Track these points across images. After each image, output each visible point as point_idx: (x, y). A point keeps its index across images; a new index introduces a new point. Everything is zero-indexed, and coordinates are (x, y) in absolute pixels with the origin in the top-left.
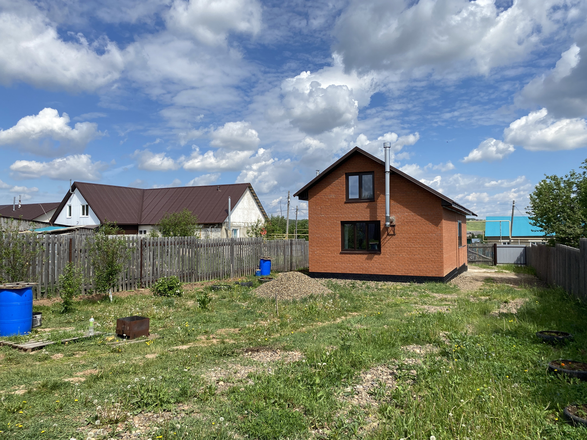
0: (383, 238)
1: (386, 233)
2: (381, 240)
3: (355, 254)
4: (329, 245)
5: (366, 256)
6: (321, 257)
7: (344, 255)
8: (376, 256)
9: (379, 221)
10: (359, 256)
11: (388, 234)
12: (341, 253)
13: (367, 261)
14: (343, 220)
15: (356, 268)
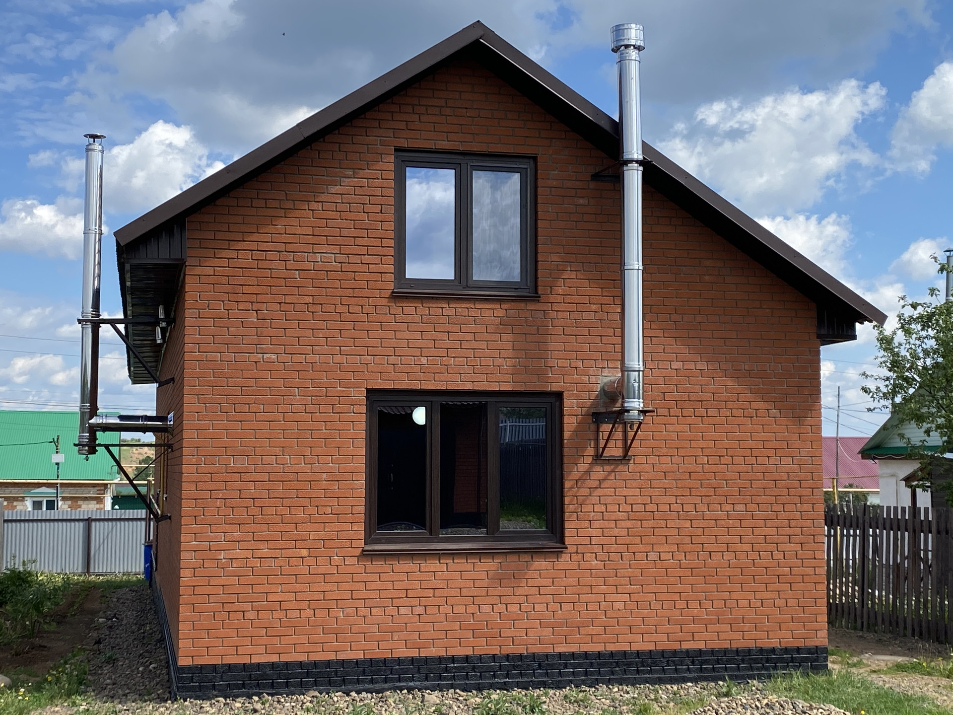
0: (575, 475)
1: (590, 451)
2: (567, 484)
3: (439, 555)
4: (300, 514)
5: (490, 565)
6: (251, 579)
7: (379, 565)
8: (541, 563)
9: (559, 396)
10: (460, 564)
11: (598, 458)
12: (366, 555)
13: (499, 591)
14: (379, 384)
15: (445, 625)
